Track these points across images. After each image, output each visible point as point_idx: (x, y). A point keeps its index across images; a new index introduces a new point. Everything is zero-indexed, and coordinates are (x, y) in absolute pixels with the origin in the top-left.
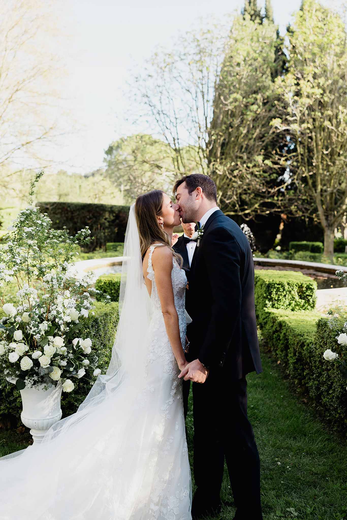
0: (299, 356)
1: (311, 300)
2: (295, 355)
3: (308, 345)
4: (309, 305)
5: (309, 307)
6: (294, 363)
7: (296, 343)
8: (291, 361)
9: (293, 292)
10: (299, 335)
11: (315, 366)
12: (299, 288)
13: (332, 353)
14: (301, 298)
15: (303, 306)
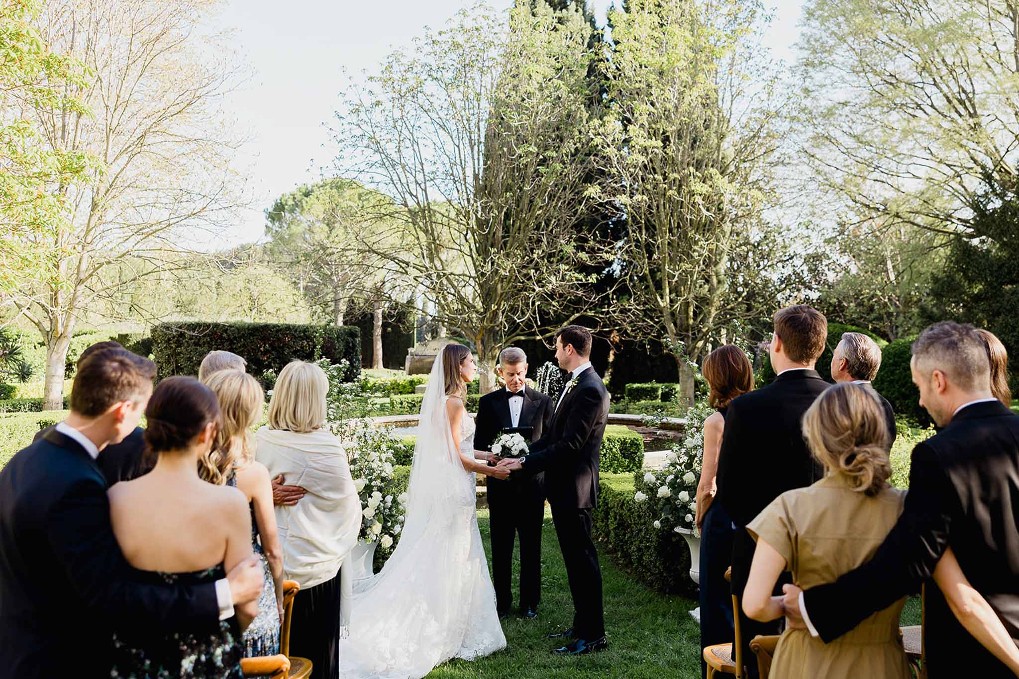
0: (619, 519)
1: (637, 459)
2: (615, 519)
3: (628, 502)
4: (635, 464)
5: (635, 468)
6: (615, 529)
7: (616, 504)
8: (611, 528)
9: (614, 450)
10: (619, 494)
11: (635, 524)
12: (621, 444)
13: (642, 494)
14: (625, 457)
15: (628, 466)
